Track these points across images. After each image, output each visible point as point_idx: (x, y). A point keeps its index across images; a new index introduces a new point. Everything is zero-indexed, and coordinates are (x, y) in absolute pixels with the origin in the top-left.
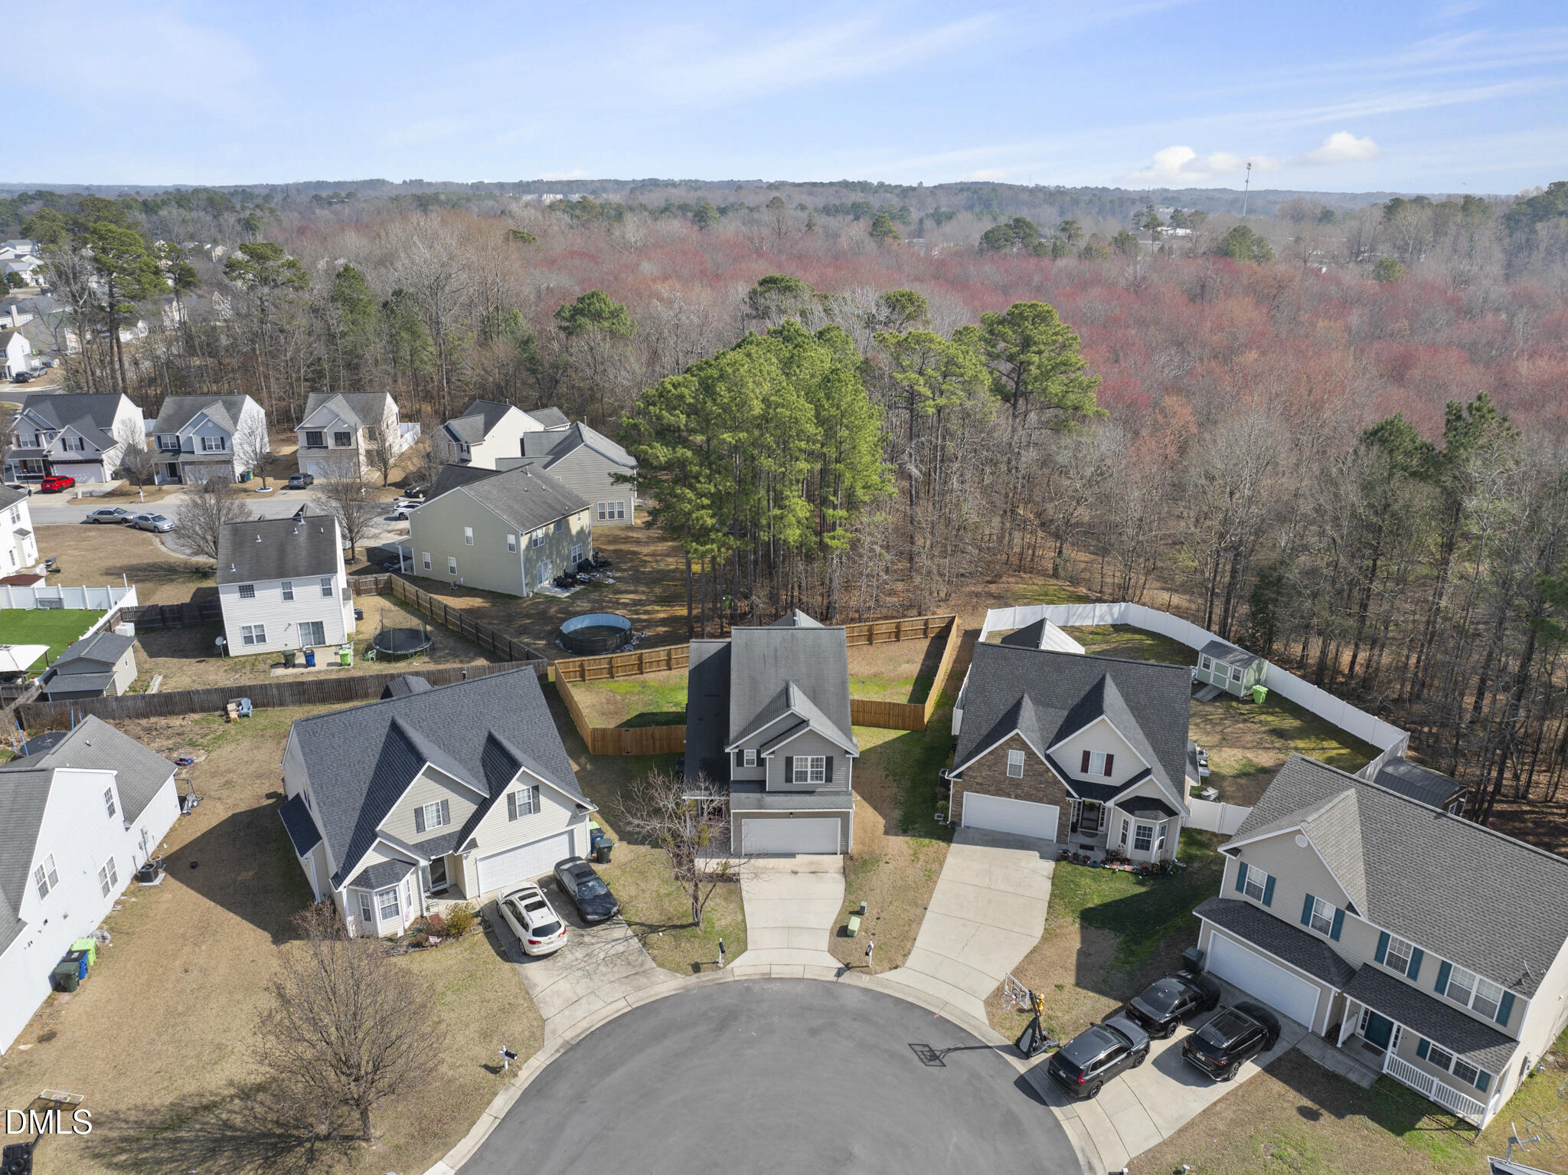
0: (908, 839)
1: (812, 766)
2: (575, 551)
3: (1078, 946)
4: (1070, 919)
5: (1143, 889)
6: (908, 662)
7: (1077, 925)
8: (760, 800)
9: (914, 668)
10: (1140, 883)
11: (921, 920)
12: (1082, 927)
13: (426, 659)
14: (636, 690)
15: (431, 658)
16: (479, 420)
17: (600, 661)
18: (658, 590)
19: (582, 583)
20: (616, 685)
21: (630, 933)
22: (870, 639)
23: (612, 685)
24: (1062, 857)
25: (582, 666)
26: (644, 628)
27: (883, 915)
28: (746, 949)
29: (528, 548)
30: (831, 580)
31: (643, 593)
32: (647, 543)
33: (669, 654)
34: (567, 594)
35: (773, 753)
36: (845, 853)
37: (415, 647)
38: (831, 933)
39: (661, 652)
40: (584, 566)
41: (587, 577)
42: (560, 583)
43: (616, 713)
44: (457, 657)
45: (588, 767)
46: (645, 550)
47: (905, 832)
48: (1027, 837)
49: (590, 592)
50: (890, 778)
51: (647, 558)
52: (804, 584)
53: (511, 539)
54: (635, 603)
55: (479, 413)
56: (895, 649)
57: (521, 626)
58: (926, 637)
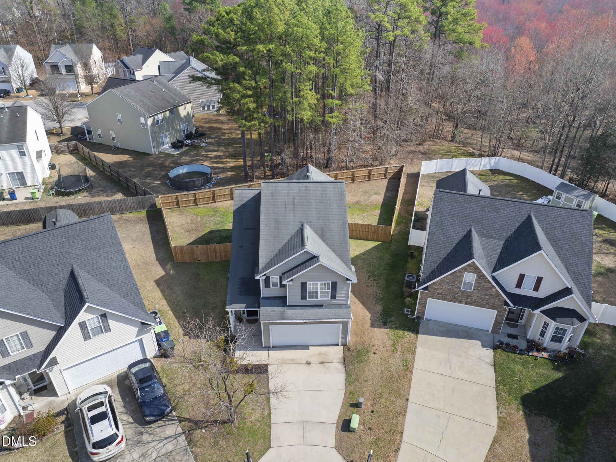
0: (388, 330)
1: (321, 289)
2: (184, 127)
3: (527, 436)
4: (515, 406)
5: (559, 375)
6: (376, 194)
7: (521, 413)
8: (282, 313)
9: (379, 198)
10: (557, 369)
11: (405, 411)
12: (525, 414)
13: (86, 194)
14: (210, 214)
15: (89, 194)
16: (140, 57)
17: (188, 195)
18: (231, 150)
19: (187, 145)
20: (198, 210)
21: (180, 430)
22: (353, 180)
23: (197, 210)
24: (497, 347)
25: (177, 199)
26: (220, 173)
27: (376, 407)
28: (269, 447)
29: (153, 125)
30: (330, 144)
31: (222, 151)
32: (227, 123)
33: (231, 190)
34: (178, 152)
35: (292, 280)
36: (344, 345)
37: (78, 187)
38: (337, 427)
39: (226, 189)
40: (189, 136)
41: (190, 142)
42: (175, 146)
43: (196, 230)
44: (105, 192)
45: (172, 272)
46: (226, 127)
47: (385, 324)
48: (470, 328)
49: (191, 150)
50: (371, 278)
51: (225, 131)
52: (313, 147)
53: (142, 120)
54: (217, 157)
55: (140, 53)
56: (367, 185)
57: (148, 172)
58: (386, 178)
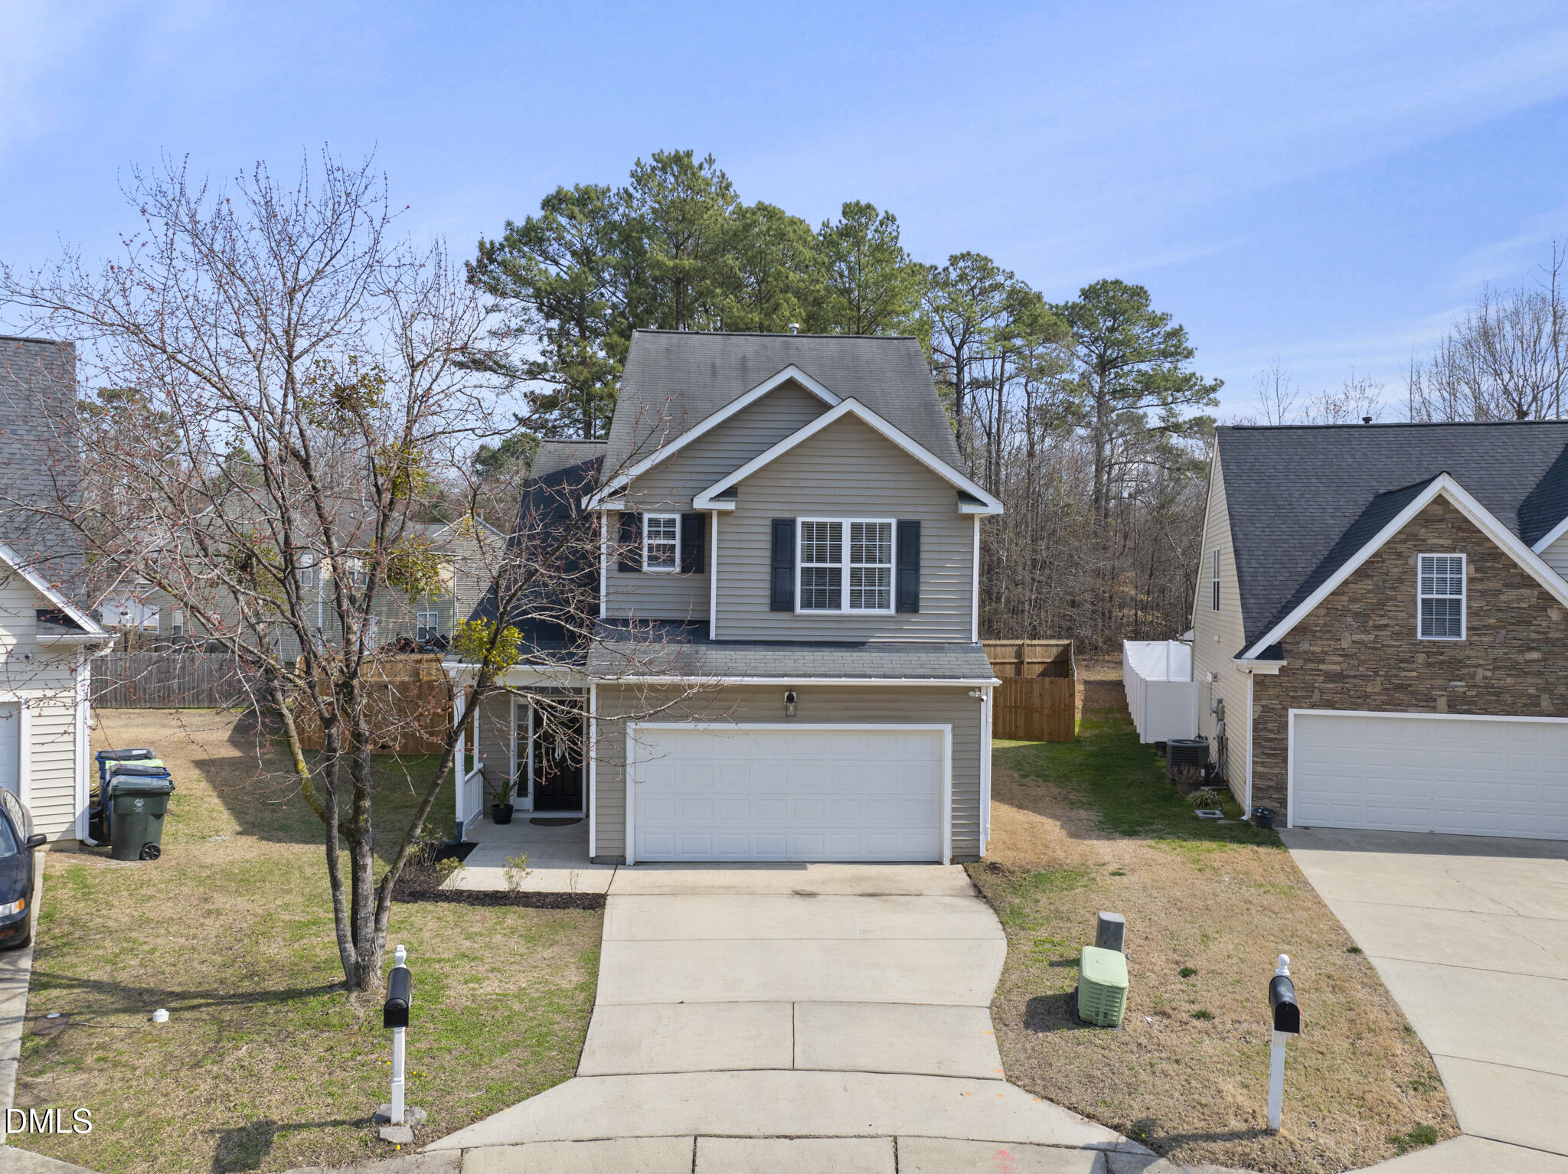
0: (1149, 842)
1: (855, 558)
8: (687, 655)
35: (730, 493)
36: (967, 858)
